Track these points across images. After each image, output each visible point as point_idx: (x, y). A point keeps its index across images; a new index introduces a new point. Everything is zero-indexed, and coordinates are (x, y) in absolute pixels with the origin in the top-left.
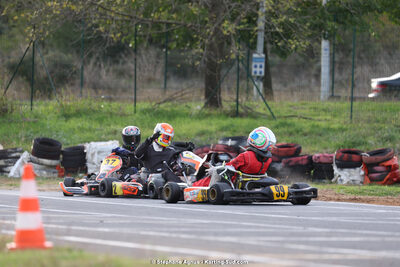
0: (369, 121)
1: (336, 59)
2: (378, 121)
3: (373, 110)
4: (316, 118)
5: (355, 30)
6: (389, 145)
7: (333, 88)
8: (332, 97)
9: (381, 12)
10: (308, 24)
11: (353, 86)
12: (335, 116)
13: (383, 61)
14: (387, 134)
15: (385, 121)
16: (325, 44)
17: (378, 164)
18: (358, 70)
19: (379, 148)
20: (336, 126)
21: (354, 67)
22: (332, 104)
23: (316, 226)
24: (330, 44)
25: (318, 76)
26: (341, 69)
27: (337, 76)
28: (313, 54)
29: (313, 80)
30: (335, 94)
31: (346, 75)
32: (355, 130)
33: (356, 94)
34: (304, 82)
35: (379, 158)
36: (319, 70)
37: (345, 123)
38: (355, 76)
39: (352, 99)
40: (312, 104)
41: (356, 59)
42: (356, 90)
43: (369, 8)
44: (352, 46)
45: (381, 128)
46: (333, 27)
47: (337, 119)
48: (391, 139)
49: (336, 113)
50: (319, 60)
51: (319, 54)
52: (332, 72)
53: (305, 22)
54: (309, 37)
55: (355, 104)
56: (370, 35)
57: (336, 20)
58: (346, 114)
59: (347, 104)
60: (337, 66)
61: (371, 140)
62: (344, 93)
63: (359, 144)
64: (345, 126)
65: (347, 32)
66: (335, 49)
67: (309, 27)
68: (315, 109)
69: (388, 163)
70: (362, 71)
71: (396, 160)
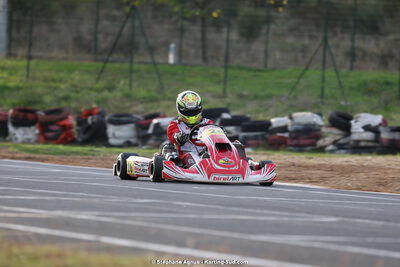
0: (45, 80)
1: (14, 18)
2: (54, 81)
3: (50, 69)
6: (64, 104)
7: (10, 46)
8: (9, 55)
11: (31, 45)
12: (11, 74)
13: (60, 20)
14: (61, 95)
15: (61, 80)
17: (53, 123)
18: (36, 30)
19: (54, 107)
20: (12, 84)
21: (32, 25)
22: (9, 63)
26: (18, 28)
27: (14, 34)
30: (12, 52)
31: (23, 33)
33: (33, 53)
35: (54, 117)
37: (21, 81)
38: (33, 35)
39: (30, 58)
41: (34, 18)
42: (33, 49)
44: (30, 4)
45: (56, 88)
47: (13, 78)
48: (66, 99)
49: (13, 71)
52: (10, 30)
55: (33, 63)
58: (23, 72)
59: (23, 63)
60: (15, 24)
61: (47, 99)
62: (21, 52)
63: (35, 103)
64: (21, 85)
69: (62, 123)
70: (40, 30)
71: (72, 120)
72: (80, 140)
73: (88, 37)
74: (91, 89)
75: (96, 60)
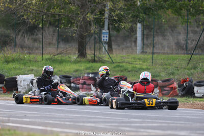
0: (161, 65)
1: (145, 33)
2: (166, 65)
3: (164, 59)
4: (134, 63)
5: (155, 19)
6: (172, 77)
7: (143, 48)
8: (143, 52)
9: (168, 9)
10: (131, 15)
11: (154, 47)
12: (144, 62)
13: (168, 34)
14: (171, 71)
15: (170, 64)
16: (139, 25)
17: (166, 87)
18: (156, 39)
19: (167, 78)
20: (144, 67)
21: (154, 37)
22: (143, 56)
23: (134, 118)
24: (142, 25)
25: (135, 42)
26: (147, 38)
27: (145, 41)
28: (133, 30)
29: (133, 44)
30: (144, 51)
31: (150, 41)
32: (154, 69)
33: (155, 51)
34: (129, 45)
35: (167, 83)
36: (136, 39)
37: (149, 65)
38: (154, 42)
39: (153, 53)
40: (133, 56)
41: (155, 33)
42: (155, 49)
43: (161, 7)
44: (153, 26)
45: (167, 69)
46: (143, 17)
47: (145, 64)
48: (173, 74)
49: (145, 61)
50: (136, 34)
51: (136, 30)
52: (143, 40)
53: (129, 14)
54: (131, 22)
55: (155, 56)
56: (162, 21)
57: (145, 13)
58: (150, 61)
59: (150, 56)
60: (145, 36)
61: (163, 74)
62: (149, 50)
63: (157, 76)
64: (149, 67)
65: (150, 19)
66: (145, 28)
67: (131, 17)
68: (134, 58)
69: (171, 86)
70: (158, 39)
71: (176, 85)
72: (180, 95)
73: (183, 42)
74: (185, 68)
75: (187, 54)
